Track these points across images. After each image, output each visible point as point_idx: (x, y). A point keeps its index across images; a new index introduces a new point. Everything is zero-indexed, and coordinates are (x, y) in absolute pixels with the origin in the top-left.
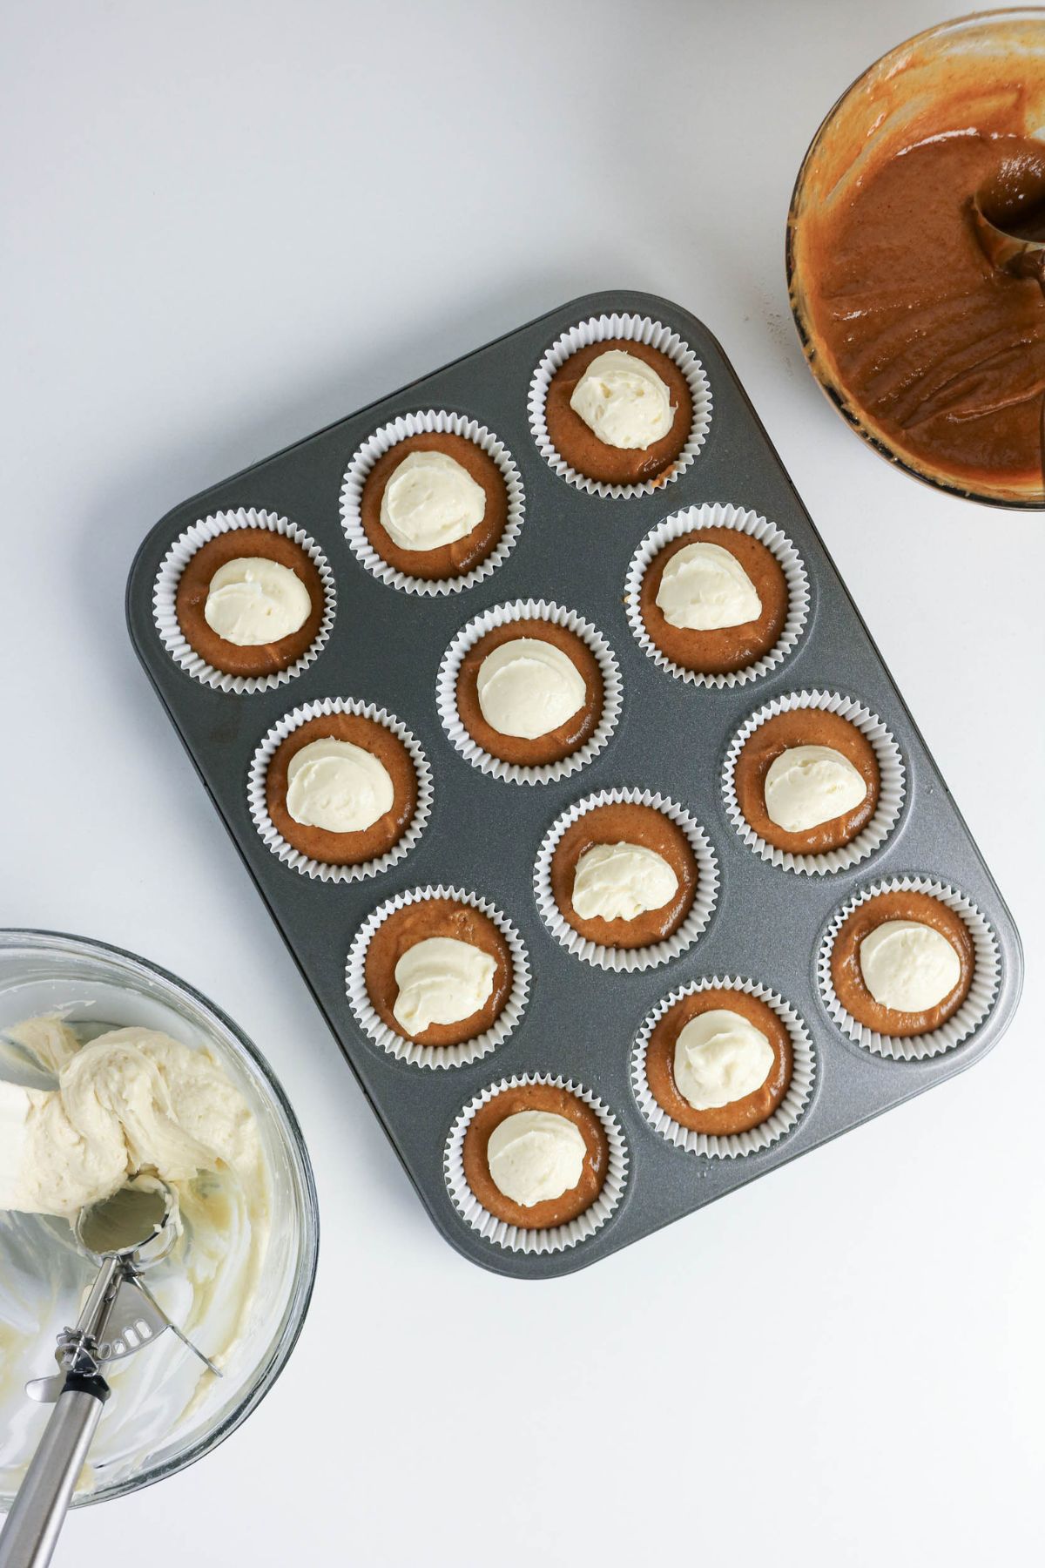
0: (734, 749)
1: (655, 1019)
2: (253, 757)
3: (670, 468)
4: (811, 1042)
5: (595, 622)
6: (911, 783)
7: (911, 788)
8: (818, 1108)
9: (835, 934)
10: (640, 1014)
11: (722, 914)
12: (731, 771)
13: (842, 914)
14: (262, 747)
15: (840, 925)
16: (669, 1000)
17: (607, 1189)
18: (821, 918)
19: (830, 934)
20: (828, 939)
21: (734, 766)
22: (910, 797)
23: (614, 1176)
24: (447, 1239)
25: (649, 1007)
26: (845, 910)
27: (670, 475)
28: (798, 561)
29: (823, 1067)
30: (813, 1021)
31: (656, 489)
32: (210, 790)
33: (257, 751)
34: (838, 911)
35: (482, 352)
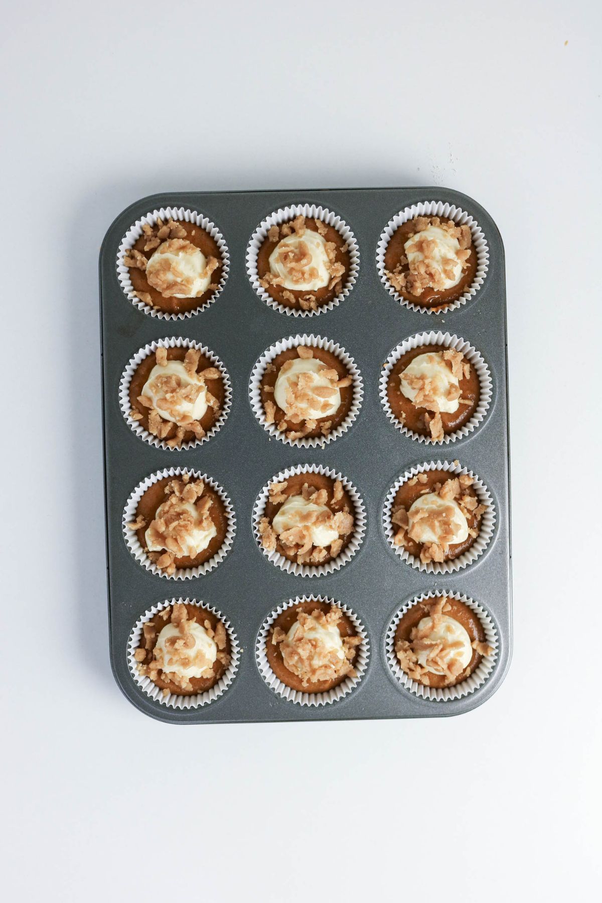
0: (404, 477)
1: (289, 605)
2: (137, 352)
3: (446, 305)
4: (368, 661)
5: (361, 370)
6: (493, 543)
7: (491, 546)
8: (354, 699)
9: (410, 607)
10: (281, 599)
11: (353, 565)
12: (397, 489)
13: (420, 598)
14: (145, 349)
15: (415, 603)
16: (301, 599)
17: (216, 687)
18: (407, 594)
19: (407, 605)
20: (405, 608)
21: (400, 487)
22: (488, 551)
23: (223, 682)
24: (114, 671)
25: (288, 598)
26: (423, 596)
27: (443, 309)
28: (489, 391)
29: (368, 677)
30: (375, 650)
31: (433, 312)
32: (103, 359)
33: (141, 350)
34: (418, 595)
35: (371, 190)
